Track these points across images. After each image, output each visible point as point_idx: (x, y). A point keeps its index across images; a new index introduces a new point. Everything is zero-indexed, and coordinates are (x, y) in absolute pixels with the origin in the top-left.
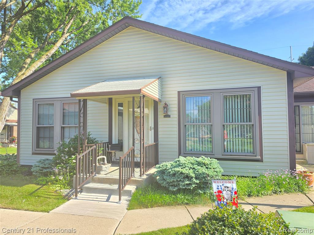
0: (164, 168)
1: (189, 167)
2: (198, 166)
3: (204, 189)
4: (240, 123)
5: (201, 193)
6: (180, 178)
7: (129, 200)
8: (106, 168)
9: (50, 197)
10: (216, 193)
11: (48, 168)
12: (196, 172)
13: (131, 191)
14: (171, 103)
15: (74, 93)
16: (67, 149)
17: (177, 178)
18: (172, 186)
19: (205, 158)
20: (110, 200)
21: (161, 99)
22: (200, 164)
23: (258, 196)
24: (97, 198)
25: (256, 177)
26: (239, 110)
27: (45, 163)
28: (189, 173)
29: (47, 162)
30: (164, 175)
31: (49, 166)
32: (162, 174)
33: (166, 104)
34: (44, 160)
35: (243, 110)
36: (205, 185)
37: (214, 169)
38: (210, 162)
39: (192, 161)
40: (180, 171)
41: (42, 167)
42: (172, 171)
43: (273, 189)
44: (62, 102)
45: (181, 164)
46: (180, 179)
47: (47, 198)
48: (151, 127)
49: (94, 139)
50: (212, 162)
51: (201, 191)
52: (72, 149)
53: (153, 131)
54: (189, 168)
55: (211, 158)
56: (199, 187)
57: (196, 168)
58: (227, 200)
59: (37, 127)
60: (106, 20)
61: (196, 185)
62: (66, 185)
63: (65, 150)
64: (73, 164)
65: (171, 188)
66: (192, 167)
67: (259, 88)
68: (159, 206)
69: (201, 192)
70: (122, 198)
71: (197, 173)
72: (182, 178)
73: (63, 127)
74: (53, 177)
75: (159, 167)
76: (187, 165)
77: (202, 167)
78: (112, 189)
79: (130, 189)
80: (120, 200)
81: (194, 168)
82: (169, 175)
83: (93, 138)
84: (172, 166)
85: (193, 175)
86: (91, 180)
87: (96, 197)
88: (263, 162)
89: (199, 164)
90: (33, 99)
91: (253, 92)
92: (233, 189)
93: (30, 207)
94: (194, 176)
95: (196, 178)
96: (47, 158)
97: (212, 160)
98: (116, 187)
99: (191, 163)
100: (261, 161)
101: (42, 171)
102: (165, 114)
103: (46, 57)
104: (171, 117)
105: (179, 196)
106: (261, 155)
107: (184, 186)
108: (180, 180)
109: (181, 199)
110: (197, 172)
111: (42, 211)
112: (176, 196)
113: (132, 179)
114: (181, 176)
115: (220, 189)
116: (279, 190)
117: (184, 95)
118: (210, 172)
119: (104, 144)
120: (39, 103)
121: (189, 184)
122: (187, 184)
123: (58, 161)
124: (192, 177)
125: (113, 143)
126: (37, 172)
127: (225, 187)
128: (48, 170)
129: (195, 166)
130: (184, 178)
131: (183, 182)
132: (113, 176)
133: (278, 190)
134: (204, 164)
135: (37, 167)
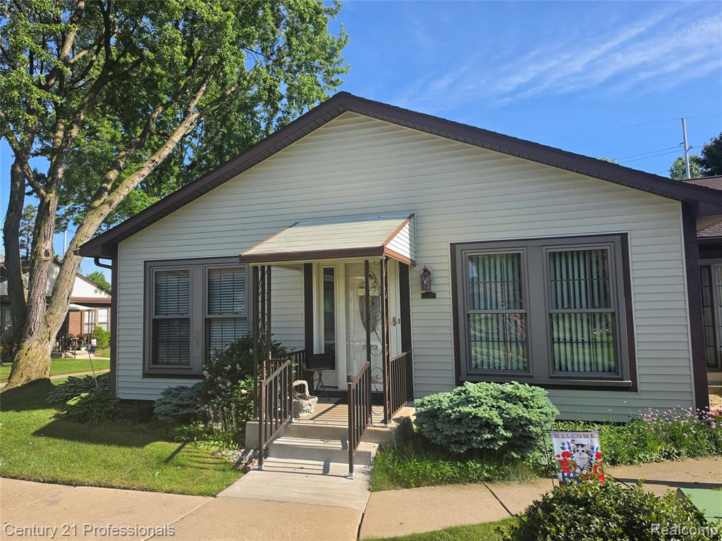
0: (435, 407)
1: (490, 405)
2: (508, 402)
3: (521, 449)
4: (584, 310)
5: (517, 458)
6: (471, 427)
7: (368, 472)
8: (310, 405)
9: (206, 466)
10: (558, 456)
11: (188, 406)
12: (506, 416)
13: (370, 453)
14: (435, 267)
15: (245, 254)
16: (229, 366)
17: (466, 426)
18: (456, 443)
19: (520, 386)
20: (330, 471)
21: (414, 260)
22: (512, 398)
23: (631, 463)
24: (302, 468)
25: (624, 424)
26: (583, 282)
27: (181, 395)
28: (492, 416)
29: (184, 392)
30: (435, 421)
31: (191, 402)
32: (431, 419)
33: (426, 270)
34: (176, 390)
35: (592, 281)
36: (524, 441)
37: (539, 408)
38: (531, 394)
39: (493, 392)
40: (473, 414)
41: (176, 405)
42: (453, 412)
43: (664, 449)
44: (207, 268)
45: (472, 399)
46: (472, 429)
47: (201, 468)
48: (394, 318)
49: (278, 345)
50: (535, 393)
51: (516, 453)
52: (238, 366)
53: (399, 326)
54: (488, 406)
55: (530, 385)
56: (511, 445)
57: (503, 407)
58: (582, 470)
59: (154, 320)
60: (276, 83)
61: (506, 442)
62: (232, 442)
63: (226, 368)
64: (242, 398)
65: (454, 448)
66: (494, 404)
67: (624, 237)
68: (433, 484)
69: (515, 455)
70: (356, 467)
71: (508, 416)
72: (476, 428)
73: (209, 319)
74: (202, 426)
75: (422, 405)
76: (484, 401)
77: (515, 404)
78: (331, 450)
79: (369, 450)
80: (351, 470)
81: (499, 407)
82: (449, 422)
83: (276, 343)
84: (451, 402)
85: (500, 422)
86: (283, 432)
87: (301, 466)
88: (637, 391)
89: (509, 398)
90: (145, 262)
91: (612, 244)
92: (593, 449)
93: (174, 486)
94: (502, 424)
95: (506, 428)
96: (184, 385)
97: (534, 390)
98: (337, 445)
99: (492, 397)
100: (633, 388)
101: (178, 412)
102: (424, 292)
103: (150, 165)
104: (437, 297)
105: (471, 464)
106: (633, 376)
107: (481, 442)
108: (473, 431)
109: (476, 470)
110: (506, 414)
111: (201, 494)
112: (465, 463)
113: (369, 428)
114: (475, 423)
115: (567, 450)
116: (675, 451)
117: (463, 252)
118: (533, 415)
119: (298, 355)
120: (157, 270)
121: (492, 439)
122: (487, 440)
123: (209, 392)
124: (497, 426)
125: (314, 353)
126: (166, 415)
127: (578, 445)
128: (189, 411)
129: (502, 403)
130: (481, 427)
131: (478, 435)
132: (329, 423)
133: (673, 451)
134: (520, 399)
135: (165, 403)
